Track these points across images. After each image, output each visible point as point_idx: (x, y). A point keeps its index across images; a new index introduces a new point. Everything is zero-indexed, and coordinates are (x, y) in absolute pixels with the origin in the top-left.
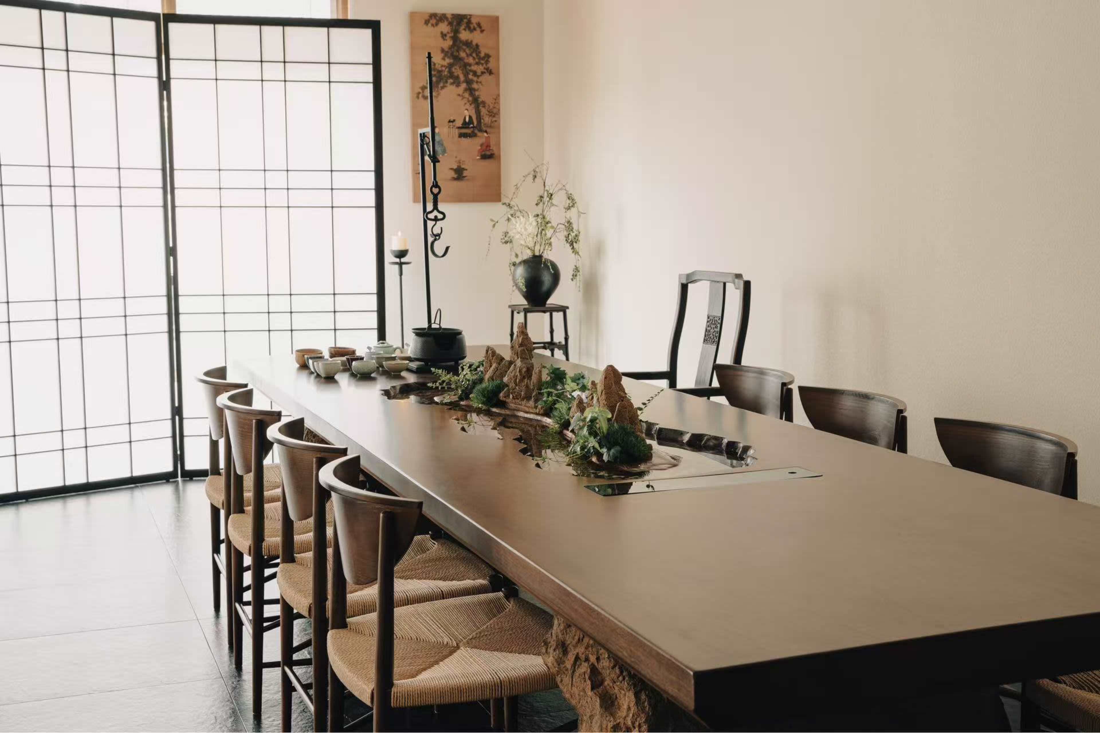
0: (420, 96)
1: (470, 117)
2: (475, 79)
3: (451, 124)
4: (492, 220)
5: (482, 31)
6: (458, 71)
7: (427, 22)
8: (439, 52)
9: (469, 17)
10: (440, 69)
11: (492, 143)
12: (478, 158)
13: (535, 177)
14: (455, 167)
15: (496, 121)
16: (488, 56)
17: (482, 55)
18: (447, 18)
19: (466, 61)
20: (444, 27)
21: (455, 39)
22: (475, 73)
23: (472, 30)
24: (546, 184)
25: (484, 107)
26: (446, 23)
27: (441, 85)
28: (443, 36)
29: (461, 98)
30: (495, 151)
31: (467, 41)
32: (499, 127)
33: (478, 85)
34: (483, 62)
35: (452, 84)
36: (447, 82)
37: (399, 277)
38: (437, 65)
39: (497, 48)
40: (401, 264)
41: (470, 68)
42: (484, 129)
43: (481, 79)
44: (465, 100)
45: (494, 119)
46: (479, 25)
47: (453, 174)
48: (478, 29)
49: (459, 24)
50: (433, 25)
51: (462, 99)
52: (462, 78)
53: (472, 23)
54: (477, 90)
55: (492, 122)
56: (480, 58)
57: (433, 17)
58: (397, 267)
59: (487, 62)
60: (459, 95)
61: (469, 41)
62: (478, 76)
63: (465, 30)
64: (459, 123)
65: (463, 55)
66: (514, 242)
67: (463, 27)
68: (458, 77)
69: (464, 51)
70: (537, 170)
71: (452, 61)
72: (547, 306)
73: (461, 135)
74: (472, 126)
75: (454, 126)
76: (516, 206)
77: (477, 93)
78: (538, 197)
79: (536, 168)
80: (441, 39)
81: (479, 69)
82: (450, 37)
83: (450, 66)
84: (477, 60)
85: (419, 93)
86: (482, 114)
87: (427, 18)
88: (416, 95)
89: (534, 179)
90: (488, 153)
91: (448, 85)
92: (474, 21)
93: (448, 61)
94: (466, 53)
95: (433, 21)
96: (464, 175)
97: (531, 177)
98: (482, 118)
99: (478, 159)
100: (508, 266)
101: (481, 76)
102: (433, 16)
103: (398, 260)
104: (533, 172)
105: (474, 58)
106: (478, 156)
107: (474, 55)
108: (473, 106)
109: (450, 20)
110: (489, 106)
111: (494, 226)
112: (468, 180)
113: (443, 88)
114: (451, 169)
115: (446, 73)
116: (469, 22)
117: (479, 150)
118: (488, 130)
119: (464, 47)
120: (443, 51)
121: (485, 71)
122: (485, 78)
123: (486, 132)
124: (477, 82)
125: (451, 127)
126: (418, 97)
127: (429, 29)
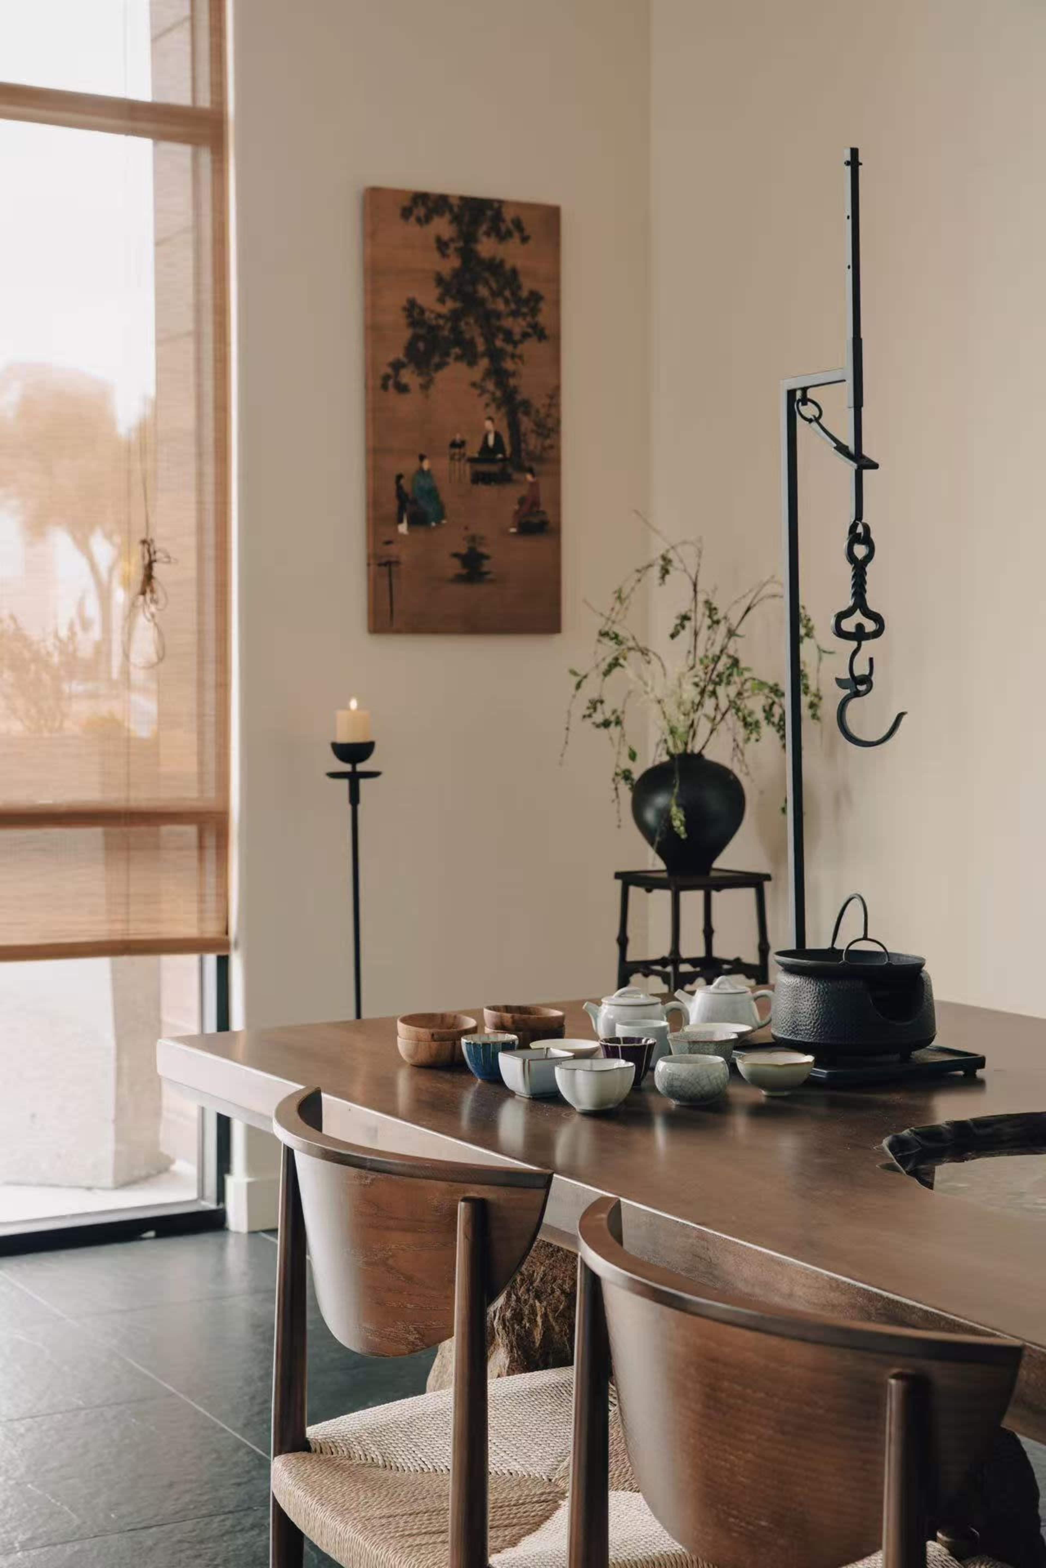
0: (391, 383)
1: (497, 436)
2: (509, 348)
3: (457, 451)
4: (574, 673)
5: (525, 239)
6: (472, 329)
7: (406, 213)
8: (433, 284)
9: (496, 205)
10: (434, 322)
11: (544, 495)
12: (513, 530)
13: (665, 572)
14: (464, 551)
15: (551, 447)
16: (535, 298)
17: (524, 294)
18: (451, 208)
19: (490, 306)
20: (442, 227)
21: (468, 254)
22: (508, 336)
23: (503, 237)
24: (699, 588)
25: (527, 413)
26: (447, 216)
27: (436, 359)
28: (442, 245)
29: (478, 392)
30: (550, 516)
31: (493, 259)
32: (557, 461)
33: (516, 363)
34: (525, 310)
35: (458, 358)
36: (447, 354)
37: (348, 808)
38: (427, 314)
39: (555, 279)
40: (354, 778)
41: (498, 324)
42: (527, 464)
43: (521, 349)
44: (486, 398)
45: (548, 442)
46: (518, 224)
47: (455, 567)
48: (516, 235)
49: (475, 222)
50: (419, 220)
51: (480, 395)
52: (481, 347)
53: (504, 221)
54: (513, 374)
55: (544, 449)
56: (519, 301)
57: (420, 203)
58: (344, 784)
59: (534, 311)
60: (474, 385)
61: (498, 261)
62: (515, 344)
63: (488, 234)
64: (473, 450)
65: (483, 291)
66: (626, 723)
67: (484, 228)
68: (472, 343)
69: (487, 283)
70: (671, 555)
71: (458, 305)
72: (713, 874)
73: (479, 478)
74: (500, 456)
75: (464, 455)
76: (631, 639)
77: (512, 382)
78: (677, 618)
79: (668, 551)
80: (436, 255)
81: (517, 326)
82: (456, 249)
83: (456, 316)
84: (513, 306)
85: (386, 378)
86: (523, 429)
87: (407, 203)
88: (379, 382)
89: (663, 577)
90: (535, 520)
91: (451, 360)
92: (508, 215)
93: (450, 305)
94: (490, 288)
95: (421, 211)
96: (485, 569)
97: (656, 571)
98: (522, 438)
99: (514, 533)
100: (610, 781)
101: (521, 342)
102: (421, 198)
103: (347, 767)
104: (661, 562)
105: (507, 302)
106: (514, 527)
107: (507, 293)
108: (503, 410)
109: (456, 209)
110: (538, 411)
111: (578, 686)
112: (492, 581)
113: (440, 366)
114: (456, 555)
115: (446, 333)
116: (498, 216)
117: (517, 513)
118: (536, 467)
119: (487, 275)
120: (440, 280)
121: (530, 330)
122: (529, 347)
123: (531, 471)
124: (513, 356)
125: (457, 457)
126: (385, 387)
127: (412, 229)
